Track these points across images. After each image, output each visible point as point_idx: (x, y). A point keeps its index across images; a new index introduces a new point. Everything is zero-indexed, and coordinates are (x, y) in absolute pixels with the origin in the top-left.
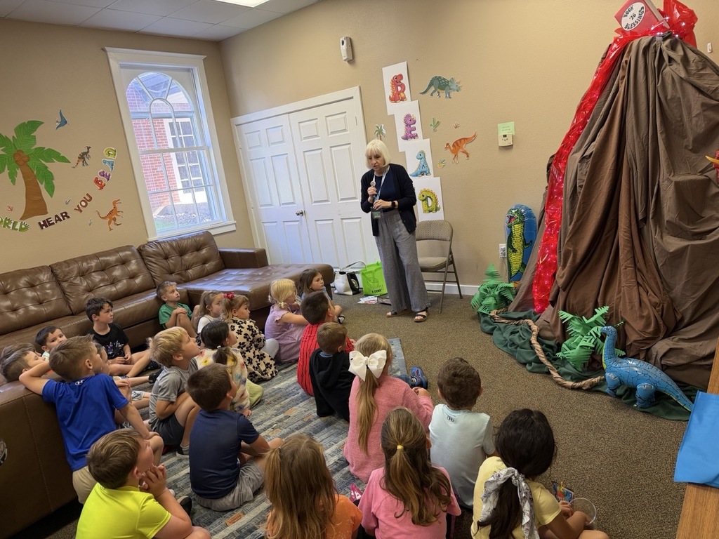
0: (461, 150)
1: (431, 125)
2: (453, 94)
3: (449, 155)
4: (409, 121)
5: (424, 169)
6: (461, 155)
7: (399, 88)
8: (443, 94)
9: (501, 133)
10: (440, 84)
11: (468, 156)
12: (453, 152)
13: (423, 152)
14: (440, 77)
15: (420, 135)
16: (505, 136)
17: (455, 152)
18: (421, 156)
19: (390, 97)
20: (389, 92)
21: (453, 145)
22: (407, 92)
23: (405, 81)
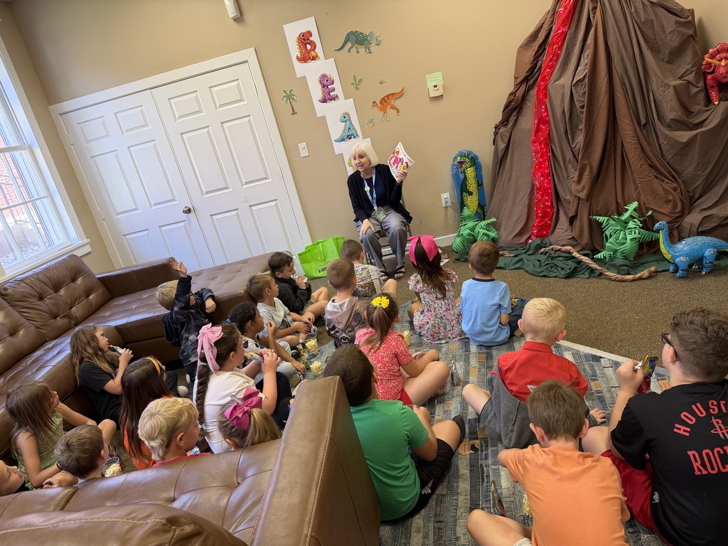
0: (389, 107)
1: (352, 84)
2: (373, 48)
3: (377, 113)
4: (326, 82)
5: (351, 132)
6: (390, 111)
7: (309, 47)
8: (362, 49)
9: (430, 85)
10: (358, 40)
11: (398, 112)
12: (381, 110)
13: (347, 114)
14: (356, 32)
15: (341, 95)
16: (435, 86)
17: (383, 109)
18: (346, 118)
19: (297, 56)
20: (295, 51)
21: (381, 103)
22: (319, 50)
23: (315, 38)
